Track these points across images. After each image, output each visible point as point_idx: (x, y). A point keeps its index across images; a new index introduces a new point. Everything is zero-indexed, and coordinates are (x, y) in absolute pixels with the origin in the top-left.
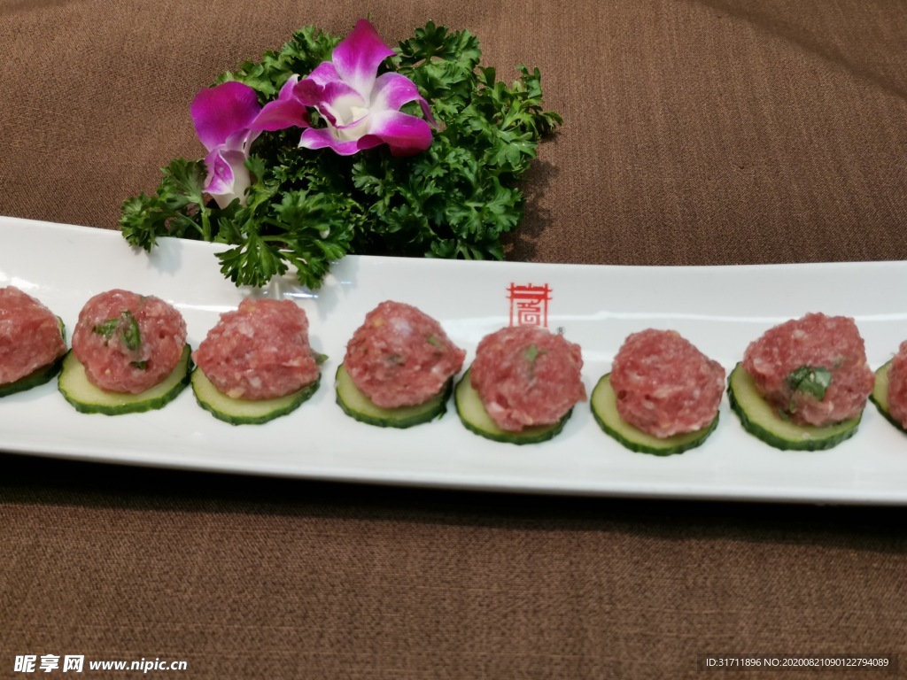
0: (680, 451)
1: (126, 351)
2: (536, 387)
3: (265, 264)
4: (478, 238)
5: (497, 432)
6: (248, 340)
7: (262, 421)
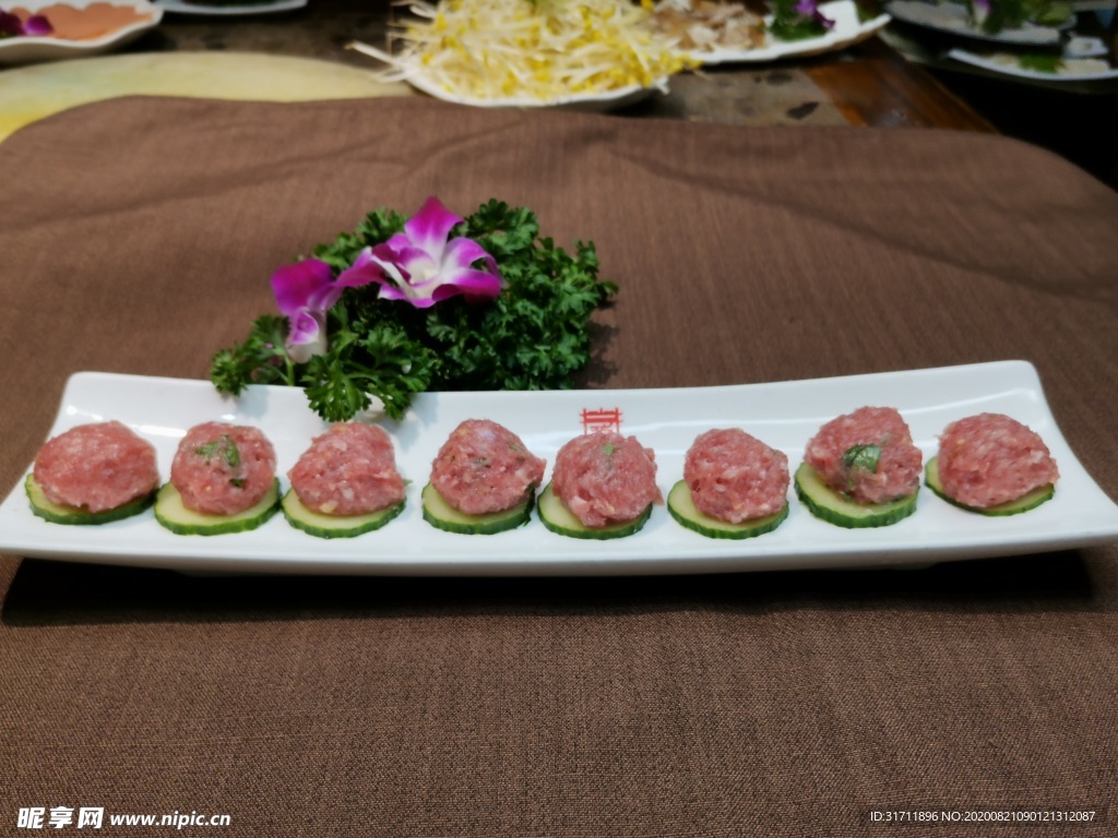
0: (755, 534)
1: (227, 468)
2: (615, 476)
3: (351, 399)
4: (549, 374)
5: (581, 529)
6: (342, 453)
7: (352, 534)
